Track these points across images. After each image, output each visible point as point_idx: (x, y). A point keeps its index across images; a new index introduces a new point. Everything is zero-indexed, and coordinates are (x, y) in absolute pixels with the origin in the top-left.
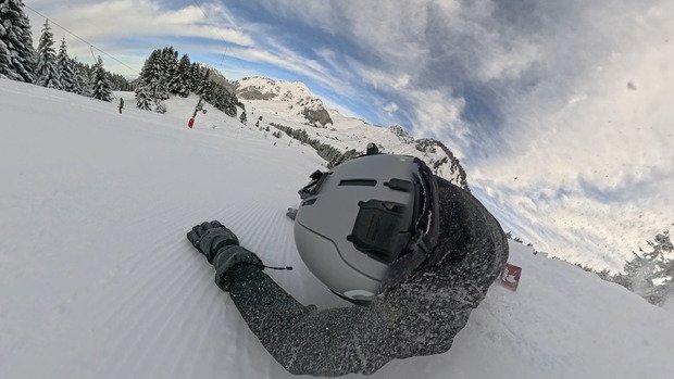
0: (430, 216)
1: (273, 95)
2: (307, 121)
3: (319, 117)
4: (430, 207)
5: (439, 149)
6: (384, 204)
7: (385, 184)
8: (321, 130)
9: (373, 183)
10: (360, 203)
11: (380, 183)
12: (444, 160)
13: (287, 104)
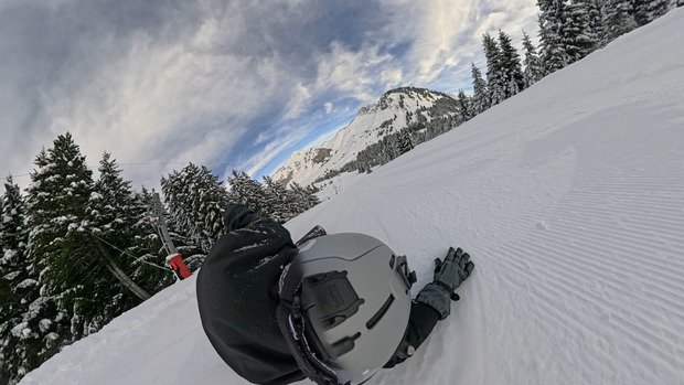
0: (295, 334)
1: (291, 173)
2: (321, 164)
3: (322, 156)
4: (299, 343)
5: (391, 96)
6: (345, 317)
7: (359, 334)
8: (332, 160)
9: (370, 325)
10: (363, 301)
11: (364, 330)
12: (402, 97)
13: (303, 168)
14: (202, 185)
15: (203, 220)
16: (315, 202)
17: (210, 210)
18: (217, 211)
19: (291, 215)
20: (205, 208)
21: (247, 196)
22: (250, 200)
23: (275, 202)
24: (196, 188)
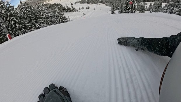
14: (8, 10)
15: (9, 24)
16: (63, 20)
17: (12, 20)
18: (14, 21)
19: (45, 25)
20: (9, 20)
21: (27, 14)
22: (28, 16)
23: (39, 18)
24: (5, 12)
